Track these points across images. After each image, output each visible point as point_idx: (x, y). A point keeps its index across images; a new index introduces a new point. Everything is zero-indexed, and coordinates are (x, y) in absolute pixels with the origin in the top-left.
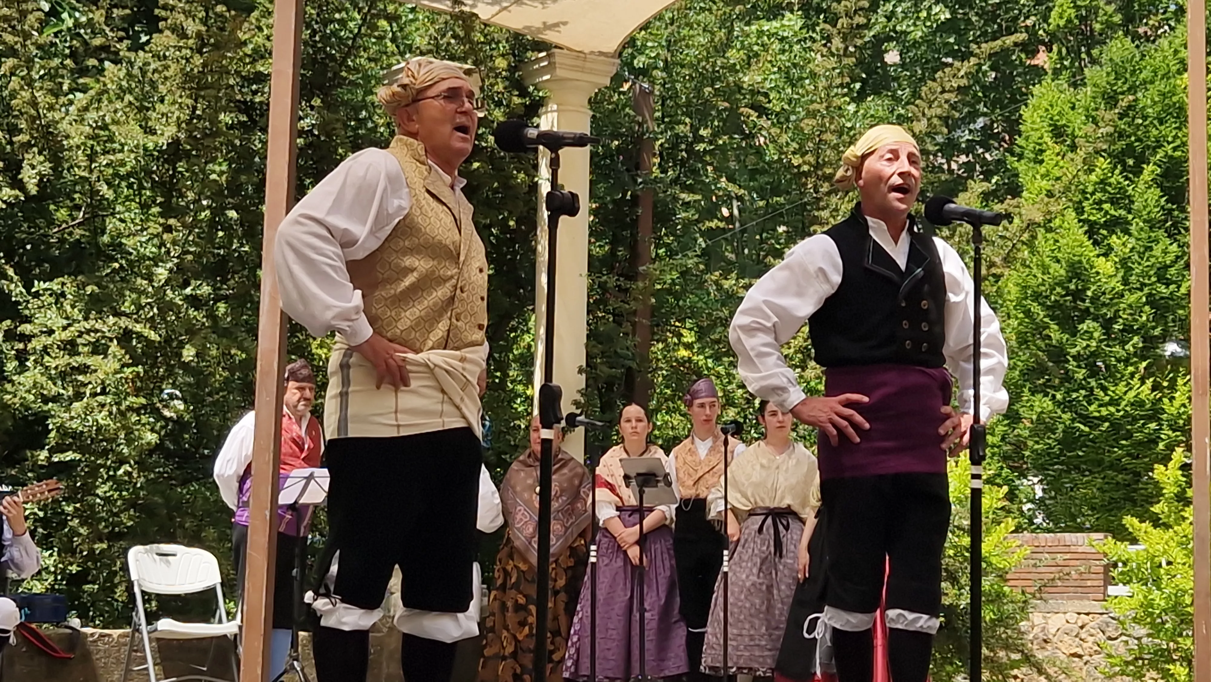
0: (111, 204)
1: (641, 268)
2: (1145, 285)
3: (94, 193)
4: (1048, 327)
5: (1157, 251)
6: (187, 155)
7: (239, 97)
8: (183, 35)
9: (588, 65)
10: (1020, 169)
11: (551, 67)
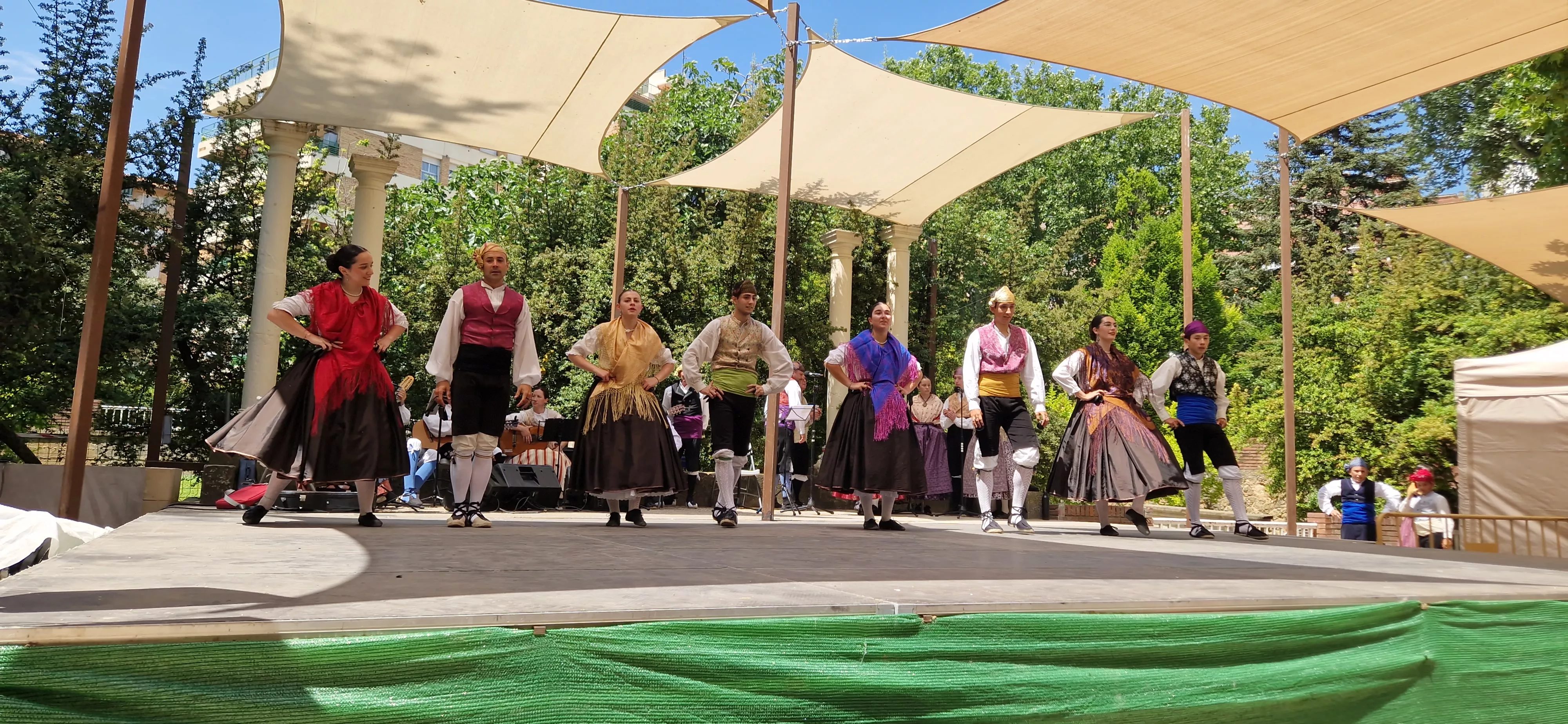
0: (706, 293)
1: (932, 319)
2: (1160, 326)
3: (699, 288)
5: (1166, 310)
6: (738, 272)
7: (760, 247)
8: (737, 222)
9: (909, 231)
10: (1102, 274)
11: (893, 232)
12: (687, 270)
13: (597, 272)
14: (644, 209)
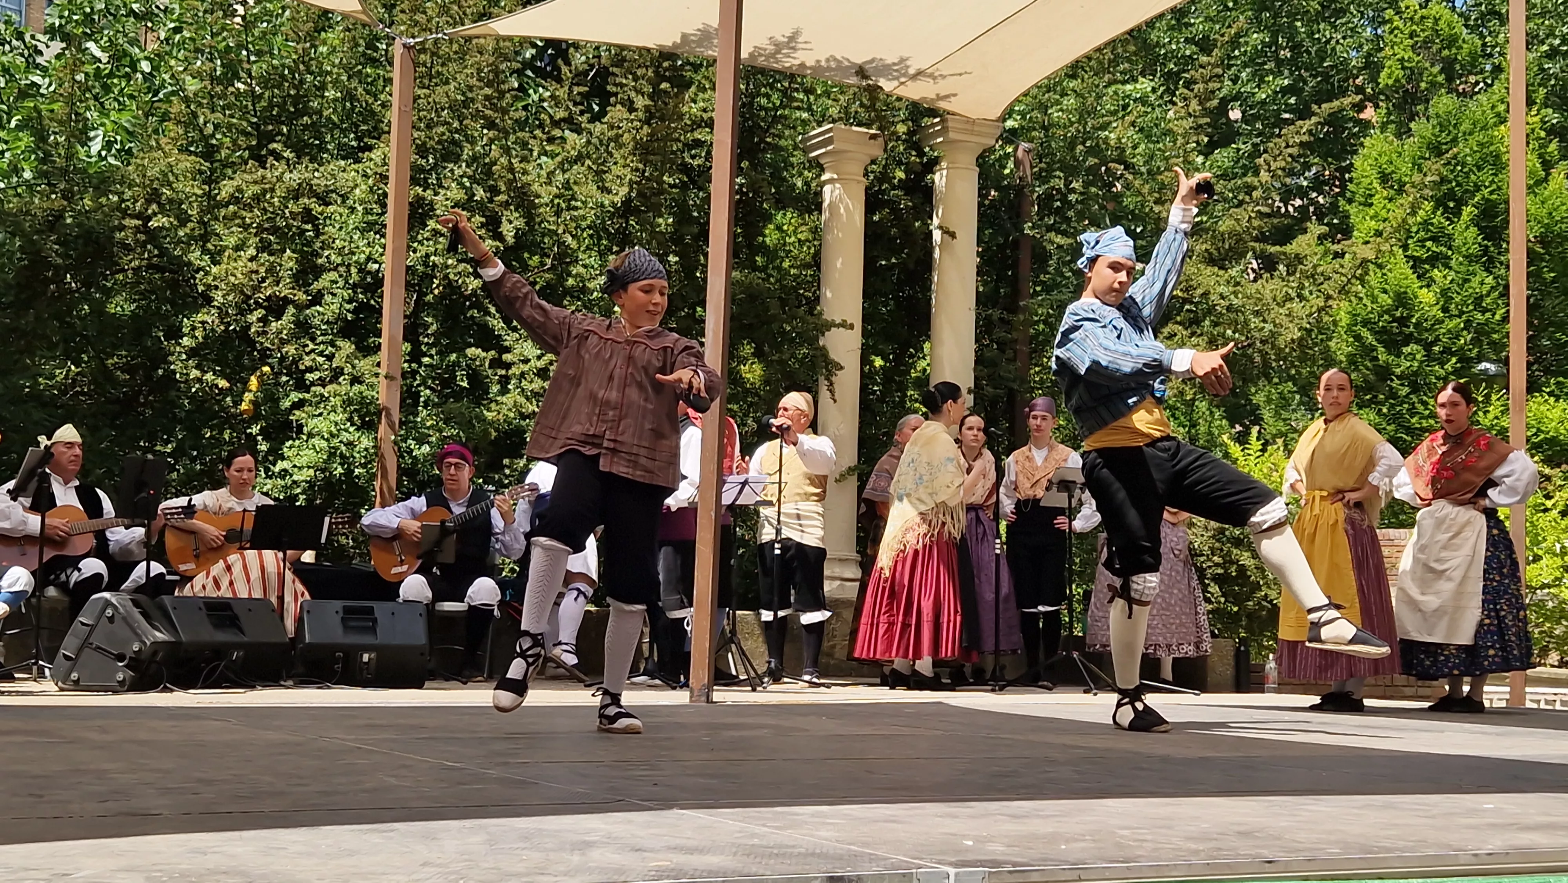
0: (575, 253)
1: (1021, 303)
2: (1464, 313)
3: (561, 244)
4: (1376, 350)
5: (1475, 282)
6: (636, 212)
7: (680, 161)
8: (633, 108)
9: (976, 128)
10: (1352, 211)
11: (945, 130)
12: (536, 207)
13: (353, 210)
14: (447, 83)
